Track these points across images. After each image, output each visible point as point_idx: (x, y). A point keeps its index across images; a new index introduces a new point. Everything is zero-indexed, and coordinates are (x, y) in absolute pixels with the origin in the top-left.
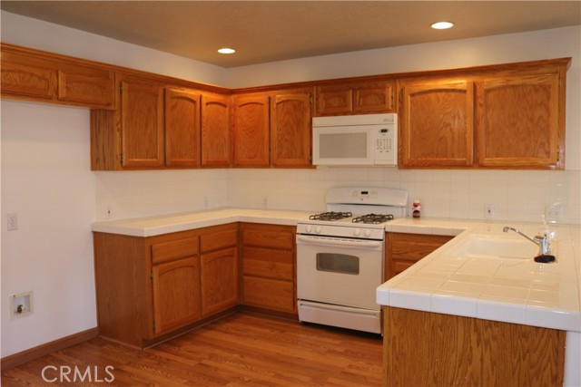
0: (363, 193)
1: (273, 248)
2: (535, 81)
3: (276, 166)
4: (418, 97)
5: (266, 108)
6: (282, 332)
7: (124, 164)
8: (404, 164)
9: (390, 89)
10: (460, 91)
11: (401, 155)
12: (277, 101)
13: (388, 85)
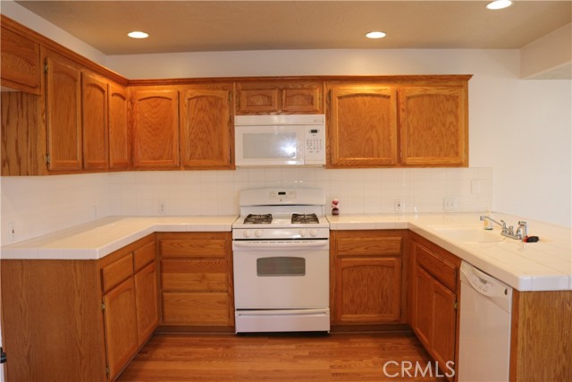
0: (280, 193)
1: (201, 258)
2: (446, 92)
3: (188, 167)
4: (345, 100)
5: (175, 103)
6: (228, 347)
7: (51, 167)
8: (332, 164)
9: (318, 91)
10: (385, 96)
11: (330, 155)
12: (190, 97)
13: (315, 87)
